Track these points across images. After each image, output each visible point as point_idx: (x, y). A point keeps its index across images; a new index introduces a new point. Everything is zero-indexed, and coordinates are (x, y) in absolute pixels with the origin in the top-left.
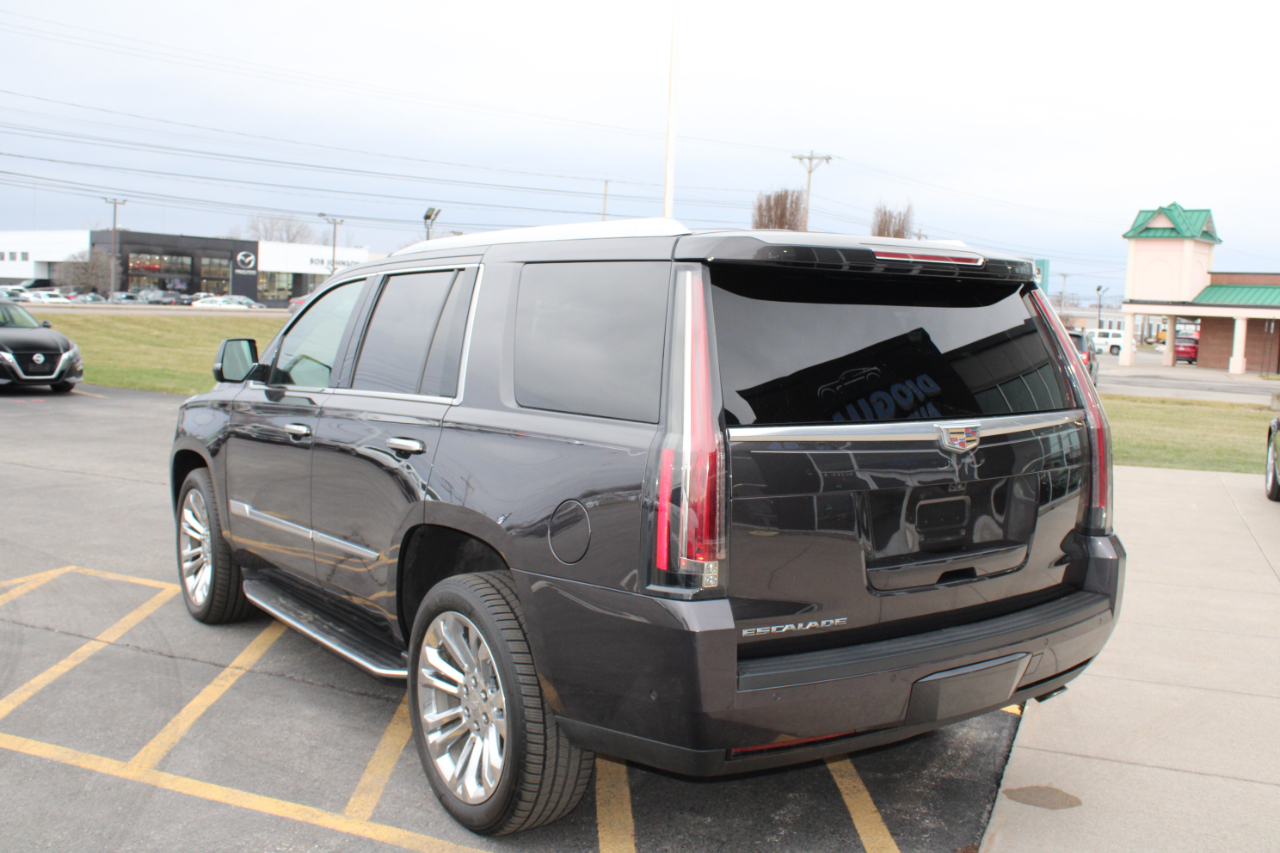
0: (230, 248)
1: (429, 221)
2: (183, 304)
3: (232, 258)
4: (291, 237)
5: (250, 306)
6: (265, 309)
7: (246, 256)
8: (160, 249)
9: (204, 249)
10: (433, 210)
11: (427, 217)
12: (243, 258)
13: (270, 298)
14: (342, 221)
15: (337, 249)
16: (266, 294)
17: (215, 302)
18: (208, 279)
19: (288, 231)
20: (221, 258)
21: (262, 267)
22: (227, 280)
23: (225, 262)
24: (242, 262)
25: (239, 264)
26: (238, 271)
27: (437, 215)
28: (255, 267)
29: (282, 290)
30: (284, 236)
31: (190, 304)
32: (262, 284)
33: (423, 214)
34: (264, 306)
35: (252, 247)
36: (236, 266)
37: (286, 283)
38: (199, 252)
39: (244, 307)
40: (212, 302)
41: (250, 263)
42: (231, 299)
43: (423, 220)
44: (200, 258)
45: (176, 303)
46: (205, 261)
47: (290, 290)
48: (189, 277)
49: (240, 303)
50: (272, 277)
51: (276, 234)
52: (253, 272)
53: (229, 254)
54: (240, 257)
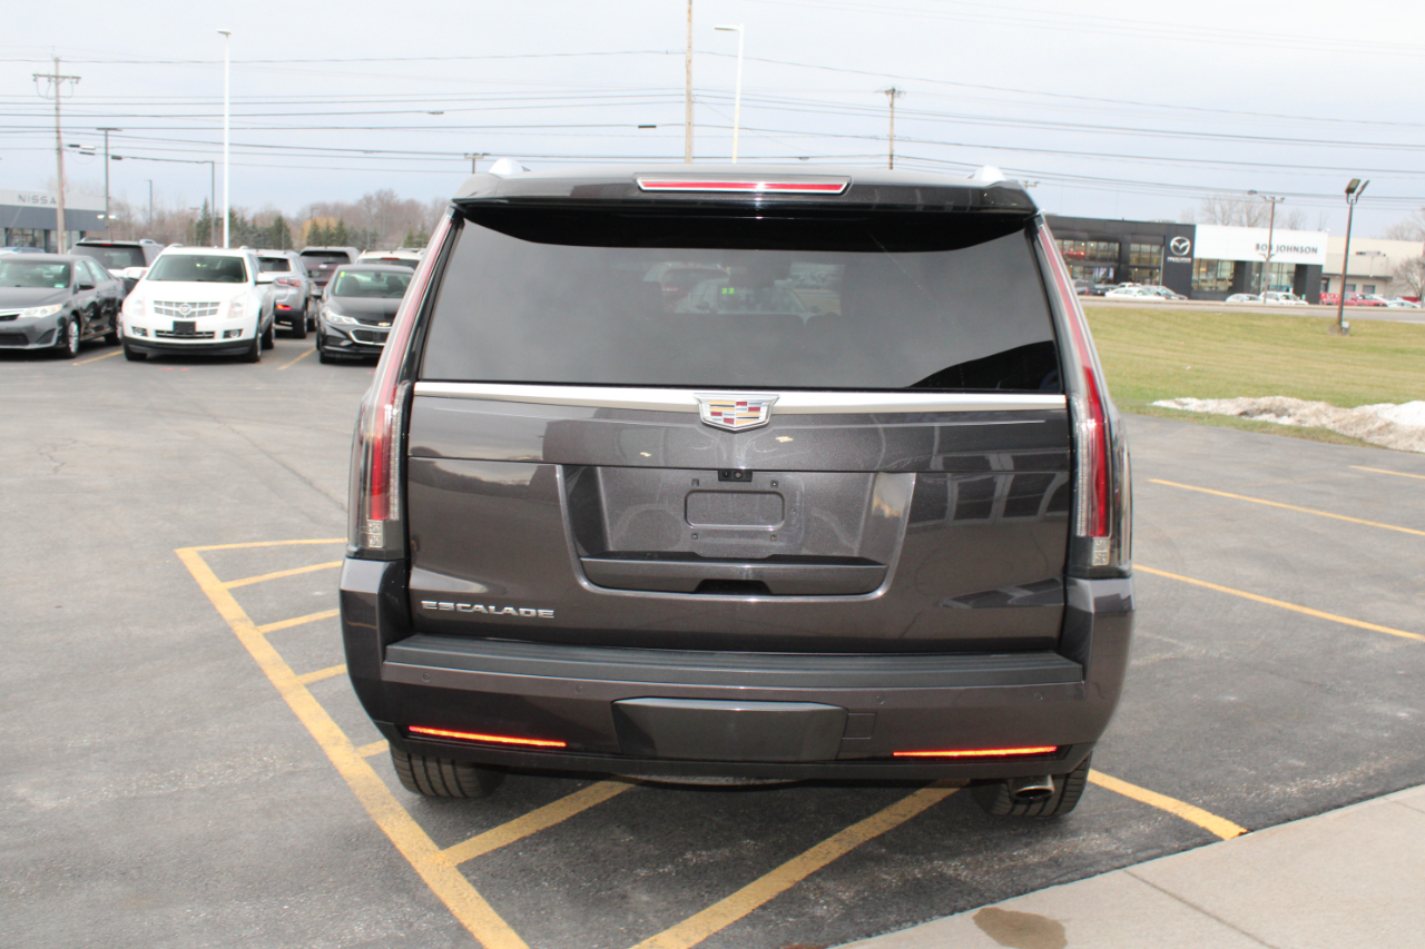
0: (1163, 233)
1: (1352, 196)
2: (1096, 294)
3: (1165, 244)
4: (1253, 220)
5: (1168, 297)
6: (1186, 301)
7: (1180, 242)
8: (1085, 235)
9: (1133, 234)
10: (1359, 181)
11: (1350, 190)
12: (1177, 244)
13: (1207, 289)
14: (1283, 199)
15: (1274, 231)
16: (1203, 284)
17: (1130, 292)
18: (1139, 268)
19: (1248, 214)
20: (1152, 244)
21: (1198, 254)
22: (1159, 268)
23: (1155, 249)
24: (1176, 248)
25: (1172, 250)
26: (1170, 259)
27: (1363, 187)
28: (1191, 254)
29: (1223, 280)
30: (1245, 219)
31: (1103, 294)
32: (1200, 275)
33: (1345, 187)
34: (1186, 298)
35: (1188, 231)
36: (1169, 253)
37: (1227, 273)
38: (1128, 238)
39: (1162, 299)
40: (1126, 292)
41: (1184, 248)
42: (1149, 290)
43: (1345, 194)
44: (1129, 244)
45: (1088, 294)
46: (1134, 247)
47: (1230, 280)
48: (1116, 264)
49: (1158, 294)
50: (1212, 265)
51: (1235, 217)
52: (1189, 260)
53: (1161, 239)
54: (1173, 243)
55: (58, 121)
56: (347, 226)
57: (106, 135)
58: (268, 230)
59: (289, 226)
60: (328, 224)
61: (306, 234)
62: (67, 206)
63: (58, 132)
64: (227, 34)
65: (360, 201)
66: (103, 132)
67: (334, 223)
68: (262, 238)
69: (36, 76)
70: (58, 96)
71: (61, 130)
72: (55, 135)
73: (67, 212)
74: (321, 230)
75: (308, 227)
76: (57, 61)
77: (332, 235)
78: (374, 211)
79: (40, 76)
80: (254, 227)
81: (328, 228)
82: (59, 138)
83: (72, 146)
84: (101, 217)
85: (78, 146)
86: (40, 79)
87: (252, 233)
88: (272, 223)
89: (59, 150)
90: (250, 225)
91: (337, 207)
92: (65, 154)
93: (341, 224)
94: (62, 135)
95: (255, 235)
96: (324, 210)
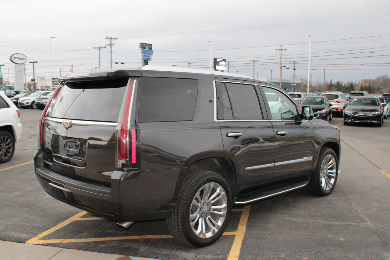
55: (281, 60)
56: (371, 86)
57: (294, 64)
58: (348, 87)
59: (354, 86)
60: (366, 85)
61: (359, 88)
62: (282, 82)
63: (281, 63)
64: (310, 35)
65: (377, 78)
66: (294, 63)
67: (367, 85)
68: (346, 89)
69: (276, 50)
70: (281, 54)
71: (282, 63)
72: (280, 64)
73: (282, 83)
74: (363, 87)
75: (360, 86)
76: (281, 45)
77: (367, 88)
78: (381, 81)
79: (277, 50)
80: (344, 86)
81: (366, 86)
82: (281, 65)
83: (284, 67)
84: (292, 84)
85: (285, 67)
86: (277, 51)
87: (343, 88)
88: (349, 85)
89: (281, 68)
90: (343, 86)
91: (370, 80)
92: (282, 69)
93: (369, 85)
94: (282, 64)
95: (344, 88)
96: (365, 81)
